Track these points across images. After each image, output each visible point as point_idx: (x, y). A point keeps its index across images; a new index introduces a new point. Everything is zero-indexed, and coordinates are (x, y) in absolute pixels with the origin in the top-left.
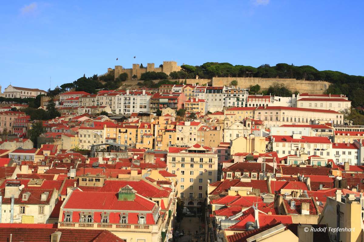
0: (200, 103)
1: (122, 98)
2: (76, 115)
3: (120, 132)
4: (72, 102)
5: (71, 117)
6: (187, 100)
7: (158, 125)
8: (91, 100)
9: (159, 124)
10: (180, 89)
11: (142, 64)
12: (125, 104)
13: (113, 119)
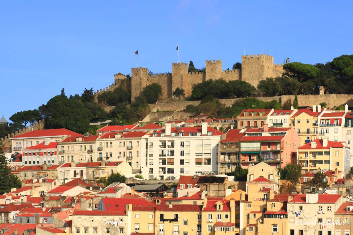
0: (332, 150)
1: (156, 141)
2: (55, 184)
3: (162, 219)
4: (41, 154)
5: (46, 188)
6: (303, 143)
7: (246, 204)
8: (85, 150)
9: (249, 200)
10: (285, 119)
11: (191, 64)
12: (163, 155)
13: (140, 191)
